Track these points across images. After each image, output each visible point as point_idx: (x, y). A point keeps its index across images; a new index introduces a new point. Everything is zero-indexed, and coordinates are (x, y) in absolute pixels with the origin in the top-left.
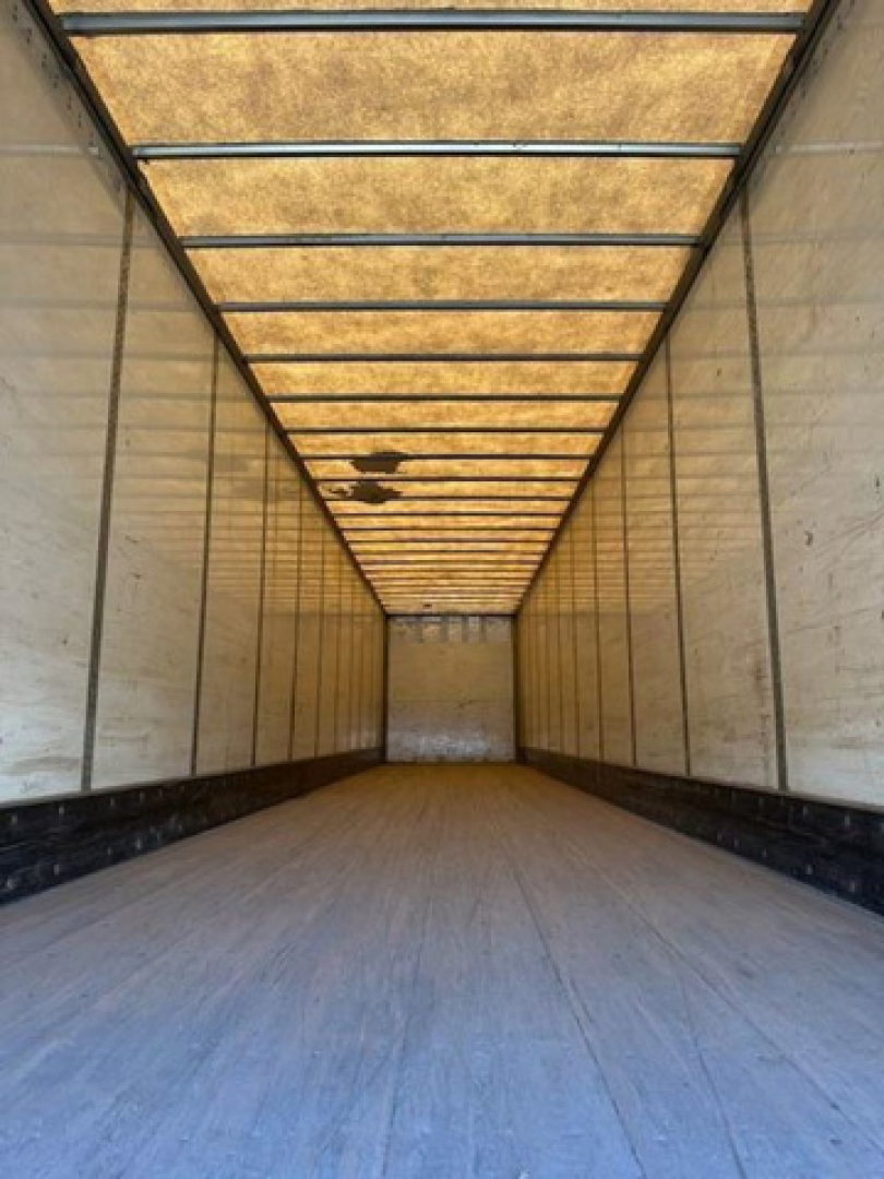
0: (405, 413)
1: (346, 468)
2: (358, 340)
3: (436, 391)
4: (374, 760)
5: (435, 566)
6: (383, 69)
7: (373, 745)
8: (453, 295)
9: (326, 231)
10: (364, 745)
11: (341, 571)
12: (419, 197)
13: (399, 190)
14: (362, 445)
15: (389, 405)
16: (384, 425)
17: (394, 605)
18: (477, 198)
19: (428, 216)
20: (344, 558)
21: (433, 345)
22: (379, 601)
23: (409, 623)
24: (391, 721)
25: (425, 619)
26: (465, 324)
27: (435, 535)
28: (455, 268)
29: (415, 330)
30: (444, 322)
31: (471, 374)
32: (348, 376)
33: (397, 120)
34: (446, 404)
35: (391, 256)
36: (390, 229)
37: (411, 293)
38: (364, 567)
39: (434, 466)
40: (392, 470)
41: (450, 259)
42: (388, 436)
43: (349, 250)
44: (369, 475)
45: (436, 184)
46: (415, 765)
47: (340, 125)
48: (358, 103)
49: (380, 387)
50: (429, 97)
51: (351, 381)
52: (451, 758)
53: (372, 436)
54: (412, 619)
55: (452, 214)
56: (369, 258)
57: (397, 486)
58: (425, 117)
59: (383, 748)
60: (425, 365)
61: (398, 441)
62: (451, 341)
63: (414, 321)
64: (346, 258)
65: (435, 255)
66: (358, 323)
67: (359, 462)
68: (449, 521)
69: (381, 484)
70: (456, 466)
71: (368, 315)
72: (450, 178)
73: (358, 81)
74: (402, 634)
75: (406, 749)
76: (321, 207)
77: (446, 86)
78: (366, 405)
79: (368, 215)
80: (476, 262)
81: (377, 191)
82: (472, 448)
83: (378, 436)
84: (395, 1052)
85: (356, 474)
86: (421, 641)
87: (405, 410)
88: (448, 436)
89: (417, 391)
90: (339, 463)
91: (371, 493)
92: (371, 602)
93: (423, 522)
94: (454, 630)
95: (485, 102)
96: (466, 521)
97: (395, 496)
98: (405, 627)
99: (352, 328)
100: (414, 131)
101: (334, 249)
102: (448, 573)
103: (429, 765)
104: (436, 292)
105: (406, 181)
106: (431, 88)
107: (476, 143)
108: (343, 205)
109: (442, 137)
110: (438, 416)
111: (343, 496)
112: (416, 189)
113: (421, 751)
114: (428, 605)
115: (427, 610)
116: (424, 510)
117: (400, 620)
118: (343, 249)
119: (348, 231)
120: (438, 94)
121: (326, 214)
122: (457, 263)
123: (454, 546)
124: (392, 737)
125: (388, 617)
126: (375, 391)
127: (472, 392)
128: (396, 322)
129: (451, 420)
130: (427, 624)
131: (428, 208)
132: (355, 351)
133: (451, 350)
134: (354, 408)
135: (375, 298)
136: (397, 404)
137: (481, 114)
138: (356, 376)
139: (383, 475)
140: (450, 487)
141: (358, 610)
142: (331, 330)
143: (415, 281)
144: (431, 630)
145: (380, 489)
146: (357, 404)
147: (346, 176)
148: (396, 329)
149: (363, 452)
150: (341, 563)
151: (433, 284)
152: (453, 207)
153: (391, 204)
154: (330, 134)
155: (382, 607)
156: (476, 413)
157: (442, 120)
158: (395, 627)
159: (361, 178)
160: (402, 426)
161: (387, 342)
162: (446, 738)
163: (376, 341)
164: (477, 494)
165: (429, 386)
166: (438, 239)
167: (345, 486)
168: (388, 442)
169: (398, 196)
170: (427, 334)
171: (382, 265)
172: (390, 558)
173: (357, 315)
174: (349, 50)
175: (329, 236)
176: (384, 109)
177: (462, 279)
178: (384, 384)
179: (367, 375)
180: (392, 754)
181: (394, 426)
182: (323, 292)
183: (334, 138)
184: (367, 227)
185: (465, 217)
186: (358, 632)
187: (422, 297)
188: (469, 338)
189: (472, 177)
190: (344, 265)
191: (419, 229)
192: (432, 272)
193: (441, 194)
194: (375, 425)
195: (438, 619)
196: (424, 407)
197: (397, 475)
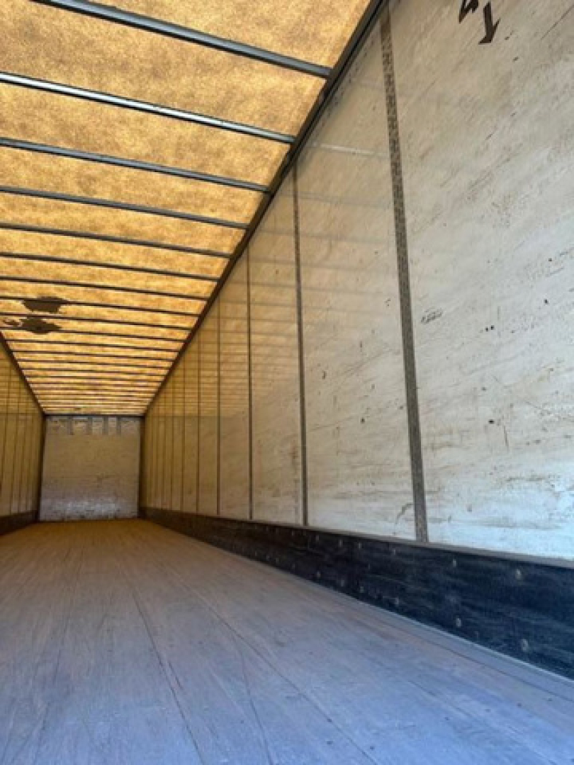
0: (67, 271)
1: (19, 306)
2: (34, 217)
3: (91, 259)
4: (31, 520)
5: (85, 381)
6: (61, 35)
7: (29, 509)
8: (107, 197)
9: (13, 137)
10: (23, 510)
11: (9, 382)
12: (84, 127)
13: (70, 120)
14: (32, 291)
15: (54, 264)
16: (50, 279)
17: (51, 408)
18: (127, 136)
19: (91, 141)
20: (14, 372)
21: (90, 228)
22: (38, 405)
23: (63, 421)
24: (44, 491)
25: (75, 418)
26: (115, 217)
27: (86, 359)
28: (109, 179)
29: (78, 216)
30: (100, 213)
31: (117, 251)
32: (23, 240)
33: (71, 72)
34: (98, 268)
35: (61, 163)
36: (62, 144)
37: (77, 191)
38: (28, 379)
39: (87, 311)
40: (56, 311)
41: (106, 173)
42: (53, 286)
43: (31, 153)
44: (36, 313)
45: (99, 121)
46: (63, 523)
47: (28, 65)
48: (42, 53)
49: (49, 251)
50: (96, 61)
51: (26, 244)
52: (90, 516)
53: (39, 285)
54: (66, 418)
55: (108, 143)
56: (44, 161)
57: (57, 322)
58: (91, 73)
59: (36, 512)
60: (83, 240)
61: (60, 290)
62: (104, 227)
63: (77, 209)
64: (27, 159)
65: (95, 169)
66: (34, 206)
67: (28, 302)
68: (97, 350)
69: (45, 320)
70: (104, 312)
71: (42, 200)
72: (107, 119)
73: (44, 39)
74: (57, 429)
75: (55, 512)
76: (10, 119)
77: (109, 56)
78: (37, 263)
79: (46, 132)
80: (123, 178)
81: (53, 117)
82: (116, 301)
83: (44, 285)
84: (35, 733)
85: (27, 311)
86: (72, 434)
87: (67, 269)
88: (99, 291)
89: (77, 258)
90: (13, 302)
91: (37, 326)
92: (31, 404)
93: (78, 349)
94: (97, 427)
95: (135, 74)
96: (110, 351)
97: (55, 329)
98: (59, 424)
99: (30, 208)
100: (83, 82)
101: (18, 151)
102: (95, 387)
103: (73, 522)
104: (95, 192)
105: (75, 114)
106: (98, 56)
107: (128, 100)
108: (27, 121)
109: (103, 91)
110: (92, 276)
111: (14, 326)
112: (83, 121)
113: (67, 513)
114: (79, 409)
115: (77, 412)
116: (78, 341)
117: (55, 419)
118: (25, 152)
119: (29, 140)
120: (102, 61)
121: (14, 126)
122: (110, 176)
123: (100, 368)
124: (45, 503)
125: (45, 416)
126: (44, 254)
127: (117, 263)
128: (64, 208)
129: (102, 280)
130: (76, 422)
131: (91, 136)
132: (29, 224)
133: (103, 233)
134: (28, 264)
135: (47, 190)
136: (60, 265)
137: (131, 81)
138: (29, 241)
139: (47, 314)
140: (99, 326)
141: (22, 410)
142: (12, 207)
143: (79, 183)
144: (79, 426)
145: (45, 323)
146: (30, 261)
147: (31, 101)
148: (64, 213)
149: (33, 296)
150: (10, 375)
151: (93, 187)
152: (109, 139)
153: (64, 127)
154: (20, 70)
155: (40, 409)
156: (121, 278)
157: (105, 79)
158: (51, 424)
159: (41, 106)
160: (64, 280)
161: (55, 221)
162: (86, 503)
163: (47, 220)
164: (118, 332)
165: (87, 255)
166: (98, 158)
167: (17, 319)
168: (52, 291)
169: (69, 124)
170: (86, 220)
171: (54, 168)
172: (49, 373)
173: (34, 199)
174: (38, 16)
175: (16, 141)
176: (61, 61)
177: (113, 187)
178: (52, 249)
179: (38, 241)
180: (43, 515)
181: (59, 280)
182: (8, 179)
183: (22, 74)
184: (45, 139)
185: (117, 147)
186: (22, 426)
187: (83, 194)
188: (117, 227)
189: (123, 121)
190: (26, 163)
191: (84, 149)
192: (92, 179)
193: (101, 128)
194: (43, 278)
195: (85, 418)
196: (82, 268)
197: (58, 315)
